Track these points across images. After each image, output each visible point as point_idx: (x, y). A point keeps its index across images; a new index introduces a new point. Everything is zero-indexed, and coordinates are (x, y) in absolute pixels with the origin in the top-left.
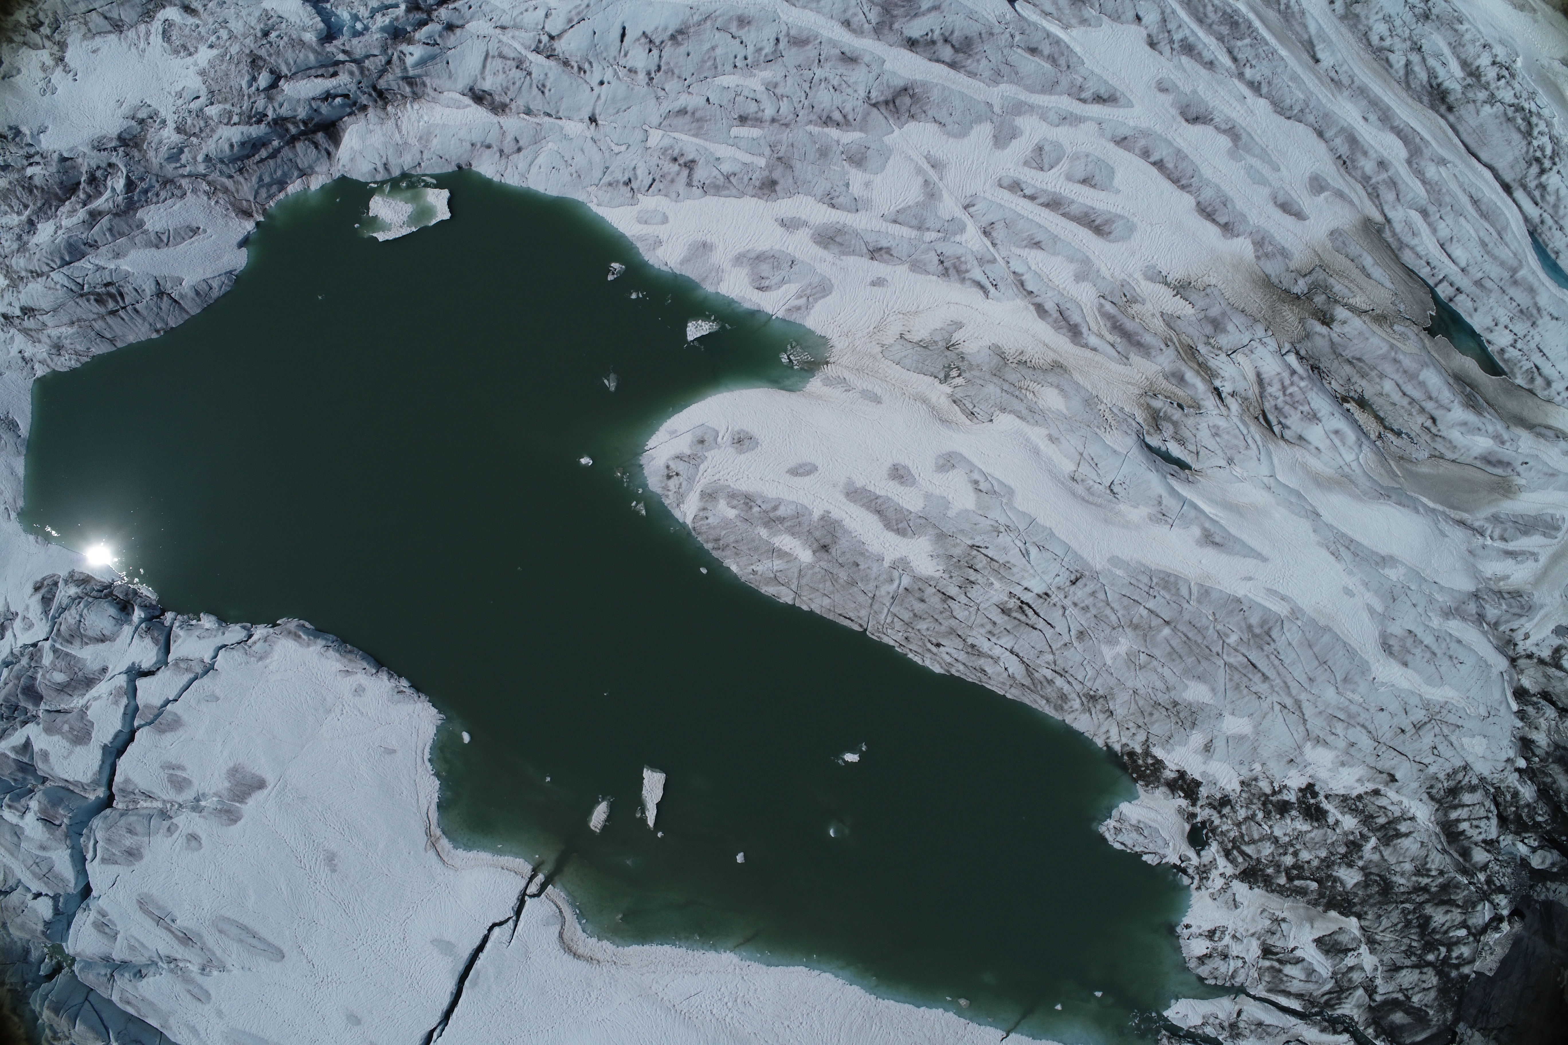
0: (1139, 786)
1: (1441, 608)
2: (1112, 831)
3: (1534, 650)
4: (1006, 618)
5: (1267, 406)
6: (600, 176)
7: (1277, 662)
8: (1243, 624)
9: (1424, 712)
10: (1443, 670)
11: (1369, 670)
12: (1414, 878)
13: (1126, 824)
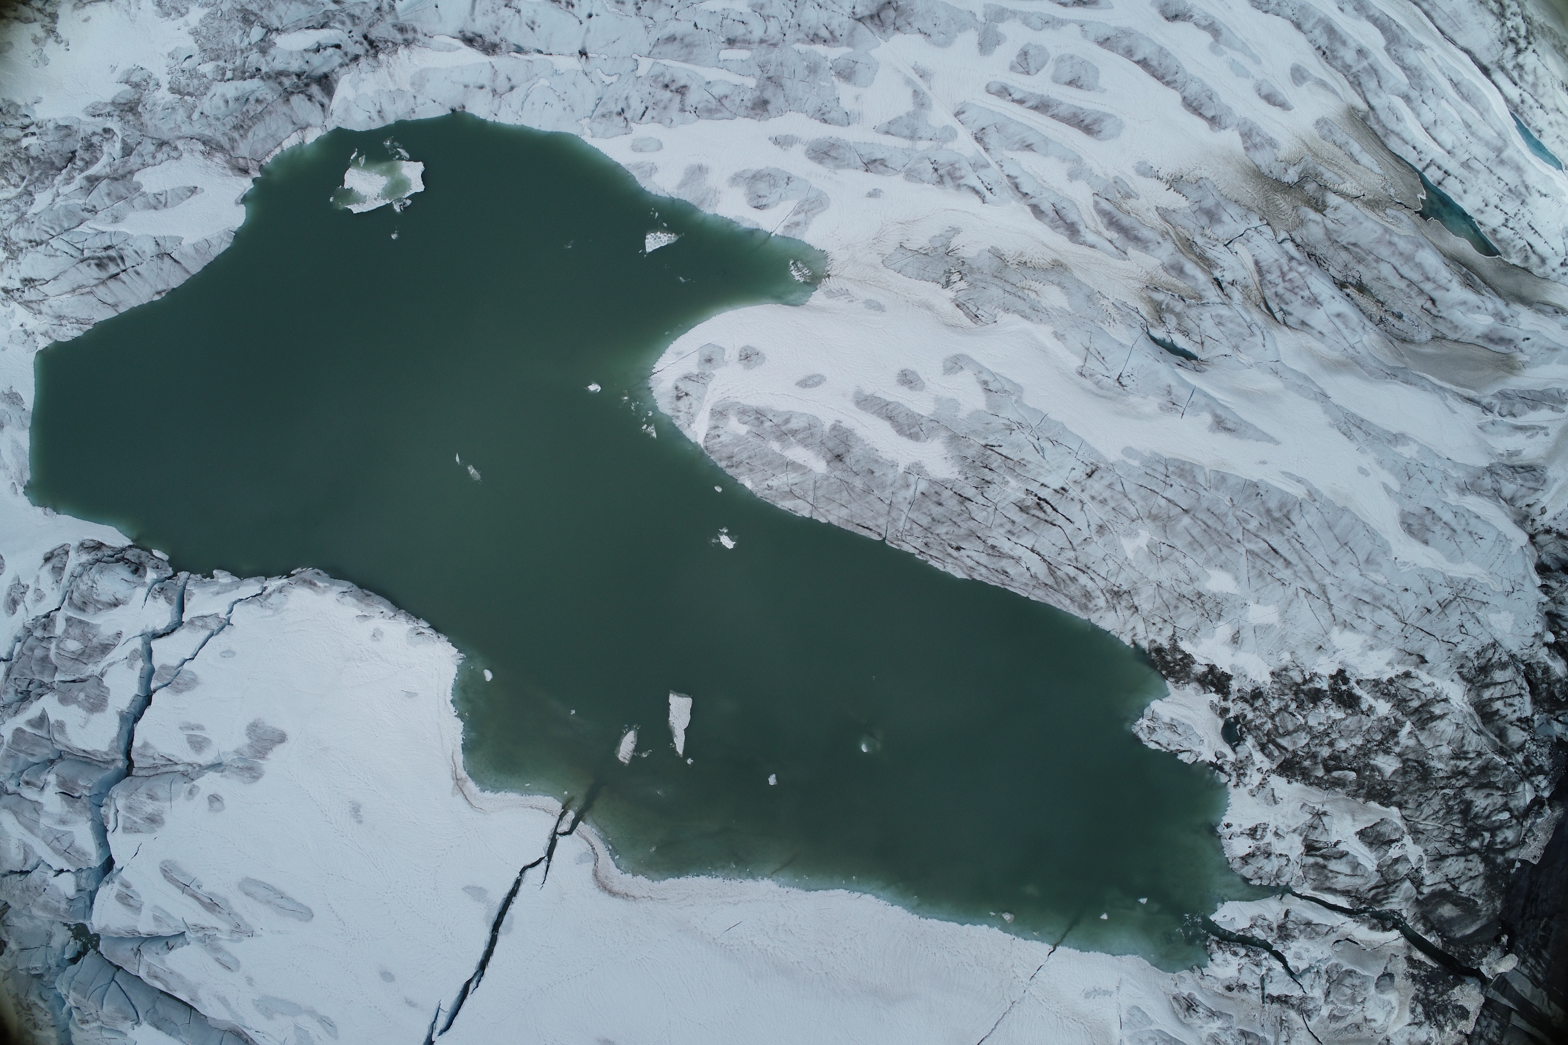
0: (1169, 684)
1: (1457, 485)
2: (1146, 730)
3: (1553, 525)
4: (1025, 516)
5: (1268, 293)
6: (592, 107)
7: (1298, 546)
8: (1262, 509)
9: (1448, 590)
10: (1463, 546)
11: (1390, 550)
12: (1452, 762)
13: (1160, 722)
